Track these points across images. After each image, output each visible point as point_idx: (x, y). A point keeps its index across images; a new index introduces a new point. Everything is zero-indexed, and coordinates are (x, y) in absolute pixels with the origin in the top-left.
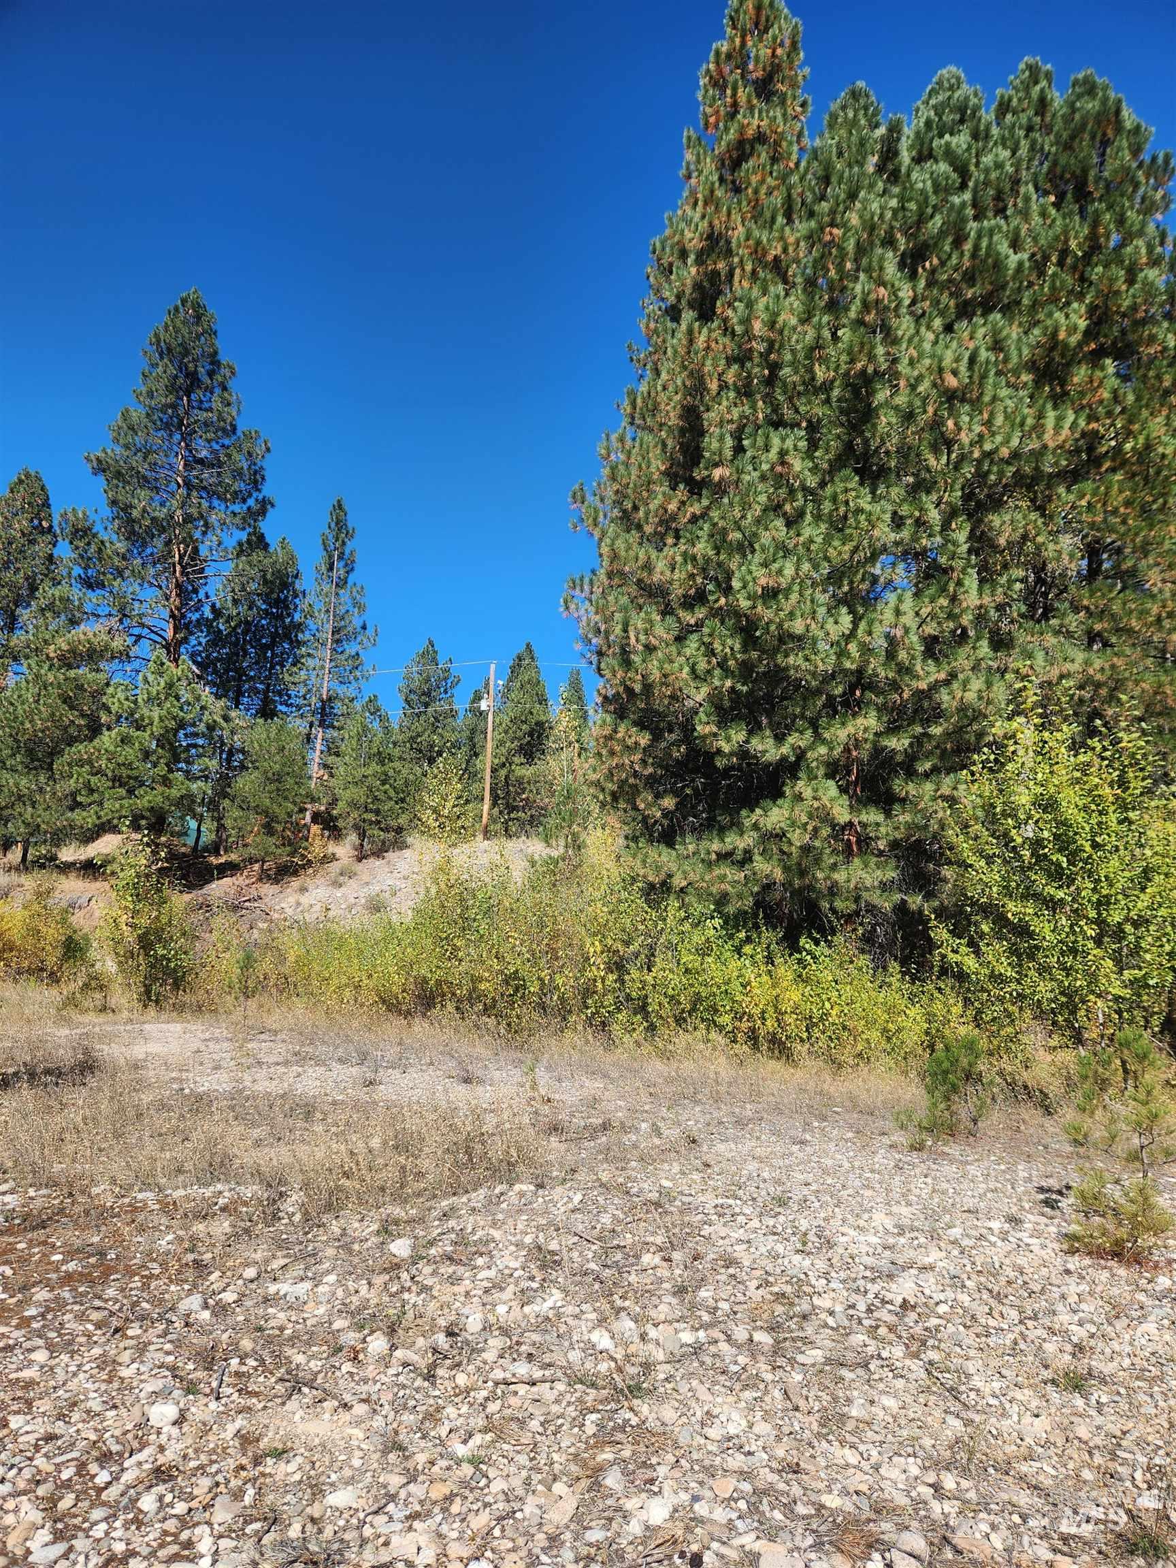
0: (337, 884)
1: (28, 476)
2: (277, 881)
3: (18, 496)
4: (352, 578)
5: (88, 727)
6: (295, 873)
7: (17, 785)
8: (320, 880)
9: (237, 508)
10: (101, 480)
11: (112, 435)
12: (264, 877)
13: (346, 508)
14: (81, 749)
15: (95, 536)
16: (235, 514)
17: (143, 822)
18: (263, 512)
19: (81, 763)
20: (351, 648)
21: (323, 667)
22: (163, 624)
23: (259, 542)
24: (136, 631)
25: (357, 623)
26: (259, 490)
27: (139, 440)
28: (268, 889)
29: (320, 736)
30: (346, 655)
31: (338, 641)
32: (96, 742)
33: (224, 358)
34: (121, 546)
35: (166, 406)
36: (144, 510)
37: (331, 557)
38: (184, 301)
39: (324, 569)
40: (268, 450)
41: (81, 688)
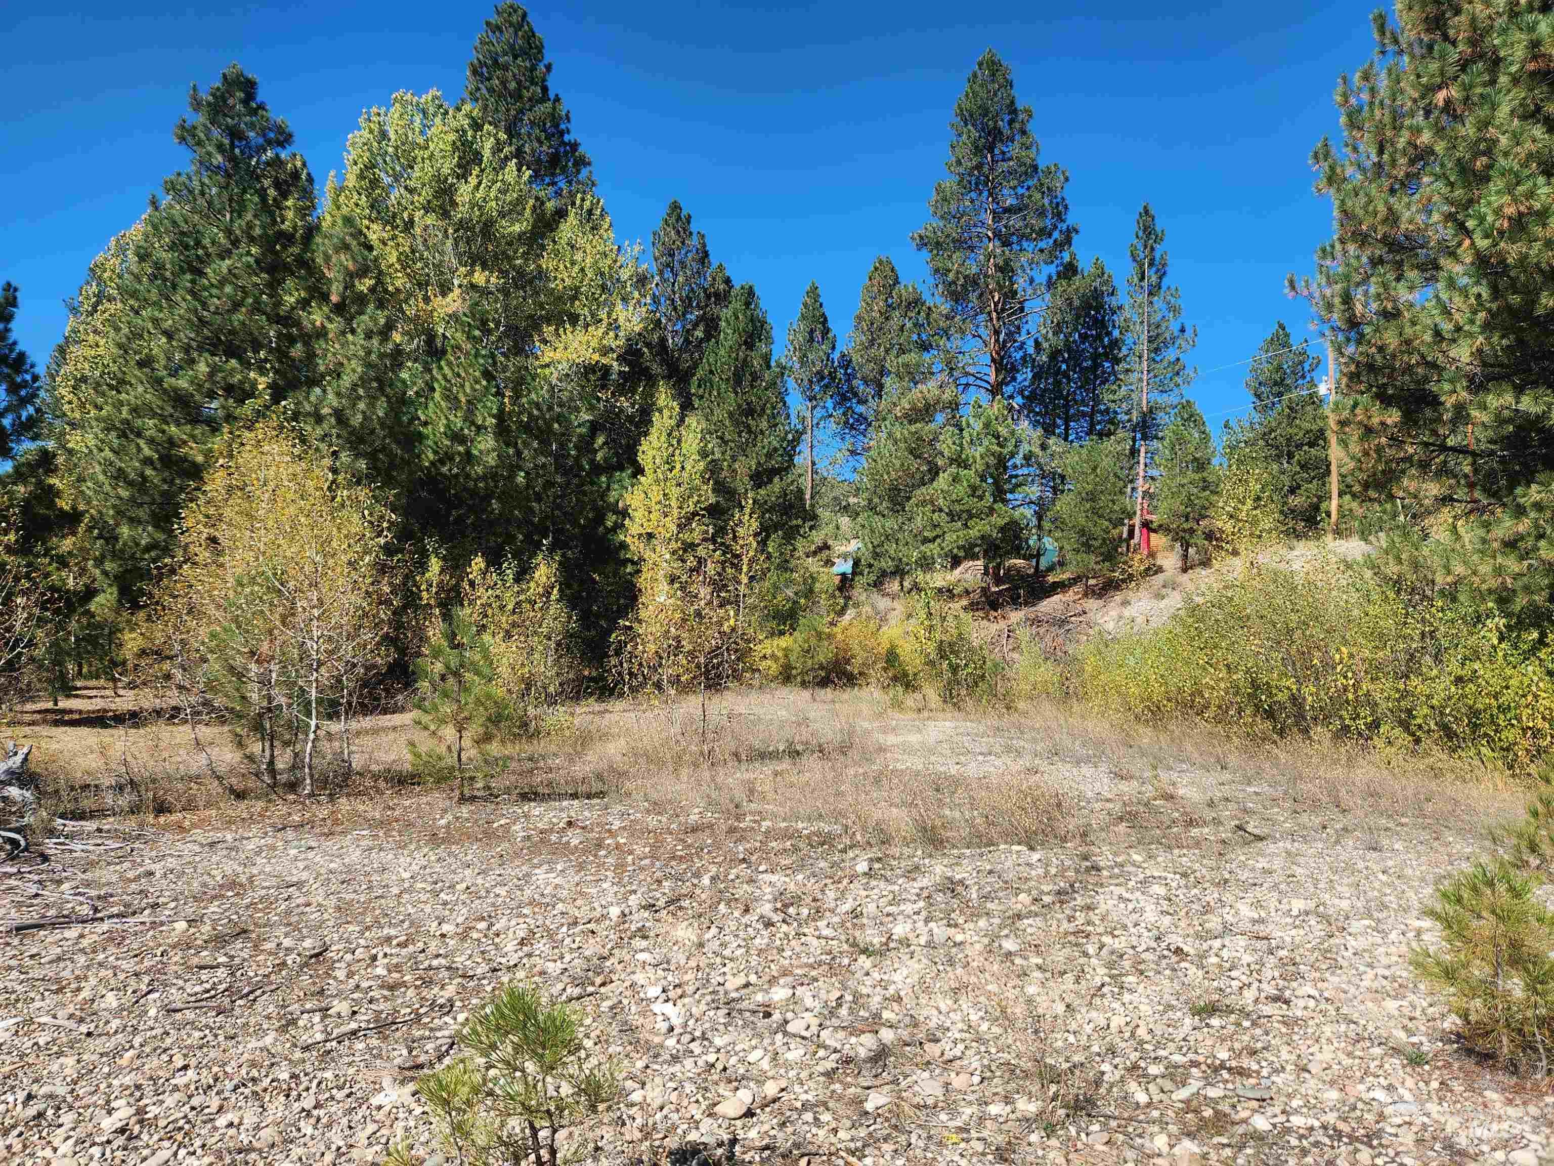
0: (1159, 597)
1: (881, 263)
2: (1100, 596)
3: (875, 282)
4: (1165, 282)
5: (929, 471)
6: (1117, 588)
7: (883, 527)
8: (1143, 593)
9: (1042, 245)
10: (925, 254)
11: (932, 209)
12: (1090, 592)
13: (1152, 212)
14: (921, 493)
15: (923, 304)
16: (1042, 251)
17: (977, 549)
18: (1068, 241)
19: (924, 503)
20: (1170, 354)
21: (1141, 380)
22: (986, 370)
23: (1070, 270)
24: (963, 381)
25: (1174, 327)
26: (1063, 221)
27: (953, 207)
28: (1092, 604)
29: (1143, 450)
30: (1165, 363)
31: (1157, 350)
32: (935, 484)
33: (1020, 106)
34: (945, 308)
35: (973, 168)
36: (958, 272)
37: (1141, 266)
38: (980, 64)
39: (1136, 280)
40: (1067, 179)
41: (920, 439)
